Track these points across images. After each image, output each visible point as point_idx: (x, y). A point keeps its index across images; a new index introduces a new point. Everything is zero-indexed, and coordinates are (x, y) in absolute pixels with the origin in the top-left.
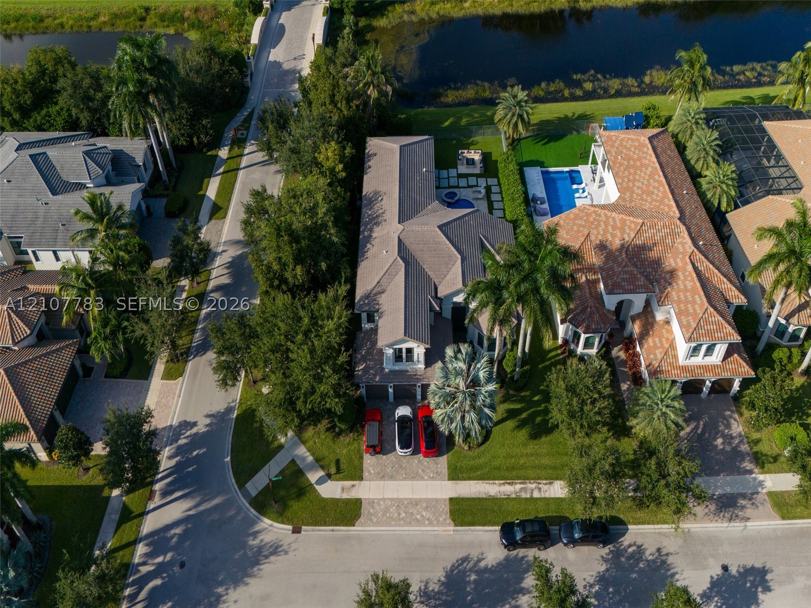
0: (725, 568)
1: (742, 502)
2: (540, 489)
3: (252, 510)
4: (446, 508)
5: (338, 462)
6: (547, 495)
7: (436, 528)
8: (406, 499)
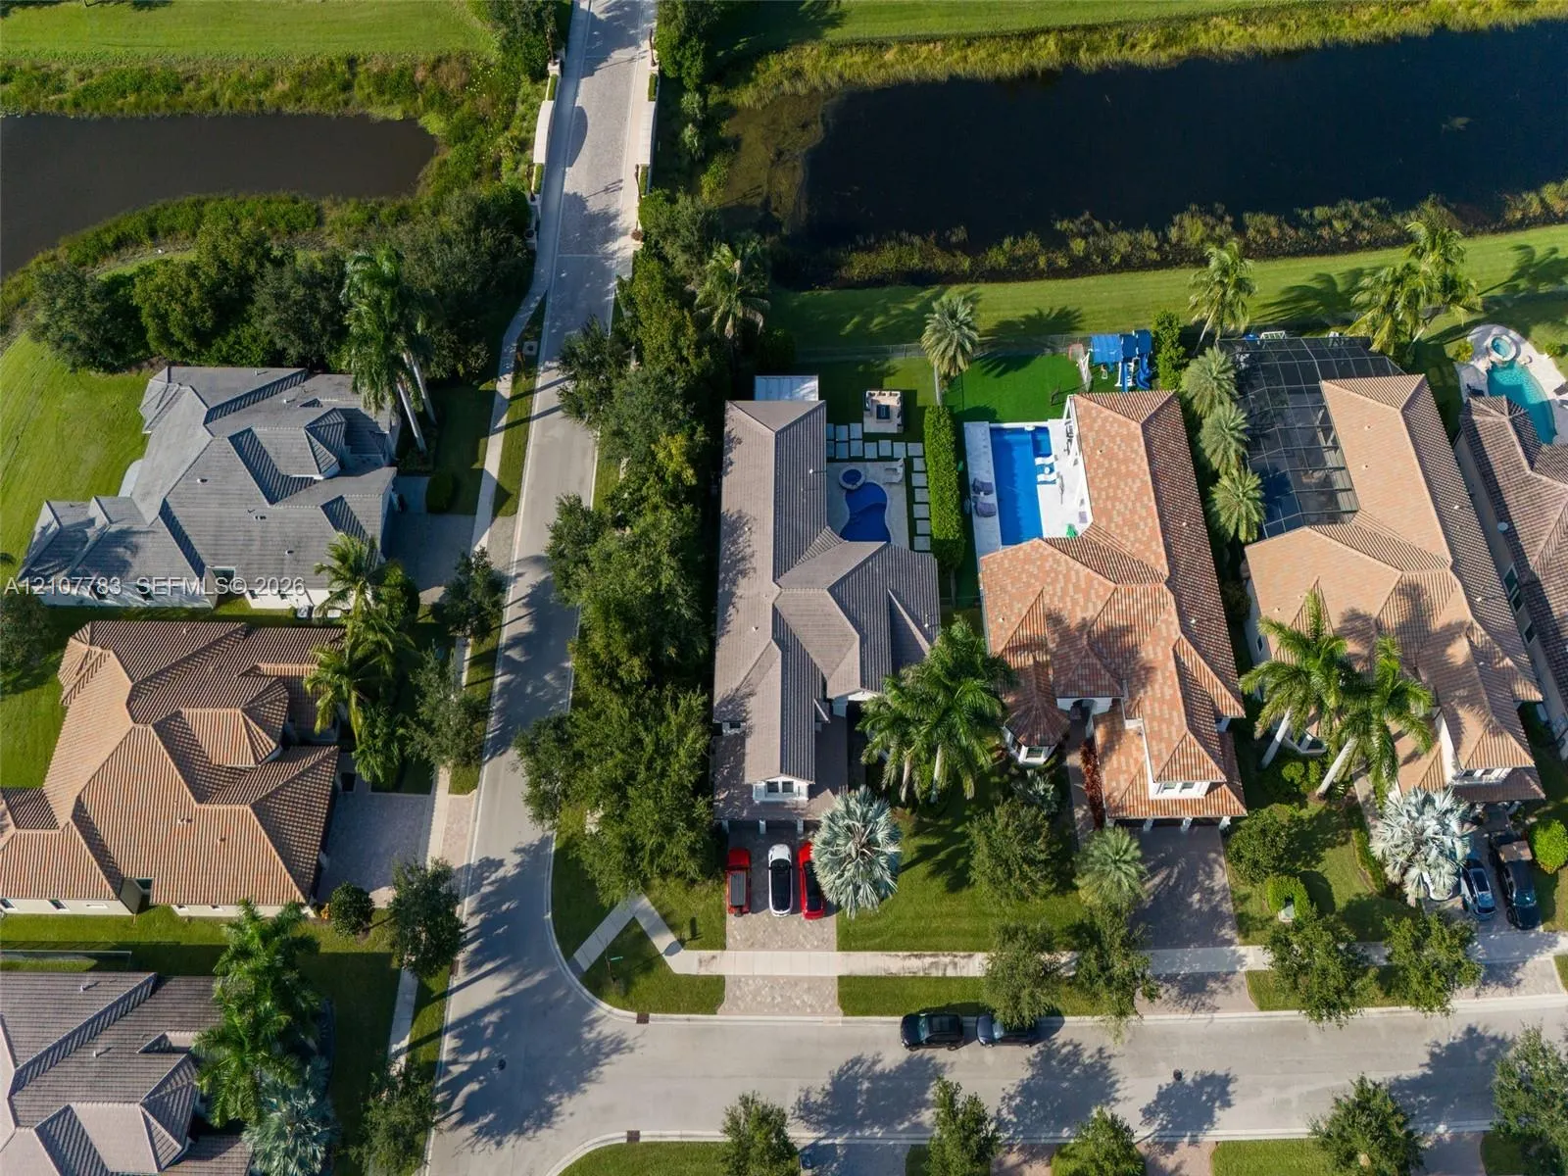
0: (1178, 1076)
1: (1213, 985)
2: (955, 964)
3: (585, 991)
4: (833, 990)
5: (693, 922)
6: (964, 974)
7: (820, 1018)
8: (782, 977)
